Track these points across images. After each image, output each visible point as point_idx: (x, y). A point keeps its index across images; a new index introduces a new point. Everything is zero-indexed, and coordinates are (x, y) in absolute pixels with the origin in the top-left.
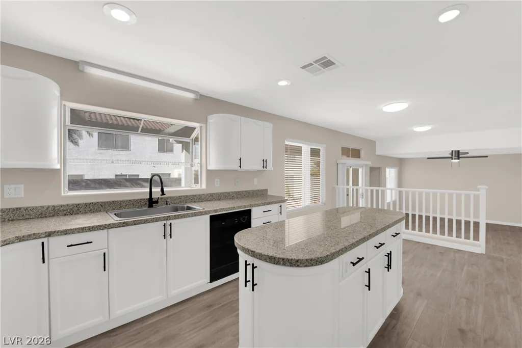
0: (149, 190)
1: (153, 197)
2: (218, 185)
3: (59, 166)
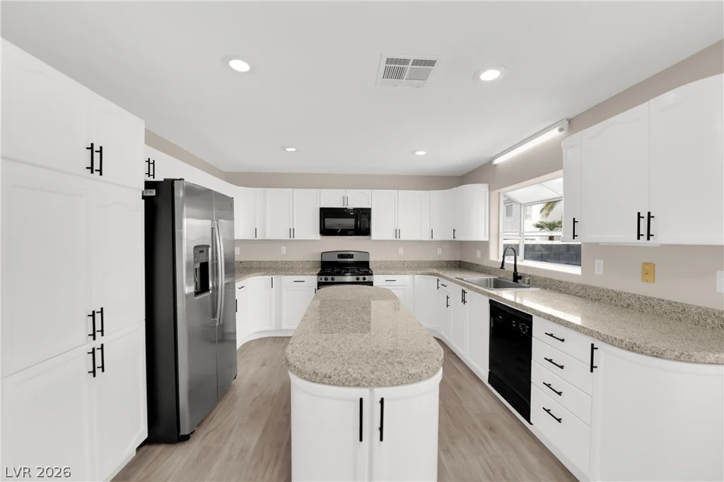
0: (513, 262)
1: (518, 271)
2: (601, 273)
3: (488, 240)
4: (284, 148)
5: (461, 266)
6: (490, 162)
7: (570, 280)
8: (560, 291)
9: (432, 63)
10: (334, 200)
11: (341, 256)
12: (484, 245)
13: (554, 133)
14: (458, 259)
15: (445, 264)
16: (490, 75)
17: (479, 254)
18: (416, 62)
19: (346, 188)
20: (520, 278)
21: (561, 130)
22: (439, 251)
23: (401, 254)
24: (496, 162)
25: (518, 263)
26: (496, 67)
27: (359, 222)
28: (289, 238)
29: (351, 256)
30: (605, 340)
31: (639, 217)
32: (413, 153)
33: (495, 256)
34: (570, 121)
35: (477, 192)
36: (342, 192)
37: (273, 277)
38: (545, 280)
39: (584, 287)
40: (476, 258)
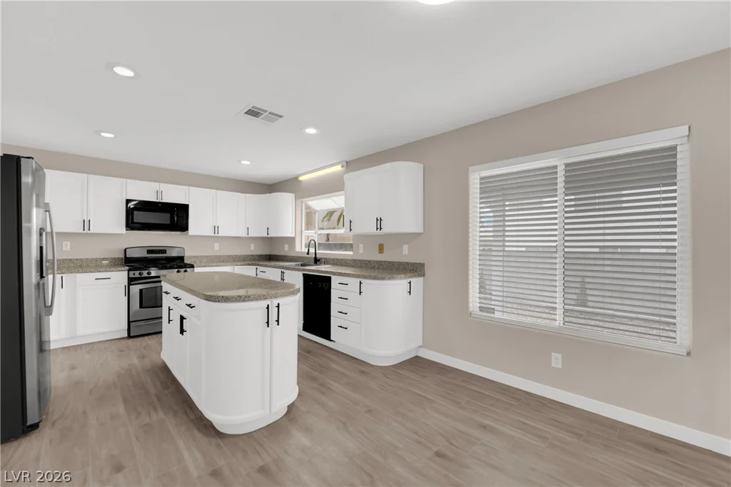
0: (314, 252)
1: (317, 257)
2: (362, 251)
3: (293, 236)
4: (98, 132)
5: (270, 258)
6: (296, 178)
7: (346, 258)
8: (343, 266)
9: (281, 117)
10: (146, 192)
11: (149, 252)
12: (291, 240)
13: (338, 168)
14: (268, 253)
15: (257, 258)
16: (311, 131)
17: (286, 247)
18: (270, 113)
19: (159, 182)
20: (319, 260)
21: (343, 166)
22: (252, 247)
23: (217, 249)
24: (301, 178)
25: (317, 252)
26: (315, 127)
27: (176, 217)
28: (82, 231)
29: (164, 252)
30: (365, 277)
31: (377, 220)
32: (239, 161)
33: (300, 248)
34: (347, 162)
35: (286, 200)
36: (155, 186)
37: (63, 275)
38: (334, 260)
39: (354, 261)
40: (286, 250)
